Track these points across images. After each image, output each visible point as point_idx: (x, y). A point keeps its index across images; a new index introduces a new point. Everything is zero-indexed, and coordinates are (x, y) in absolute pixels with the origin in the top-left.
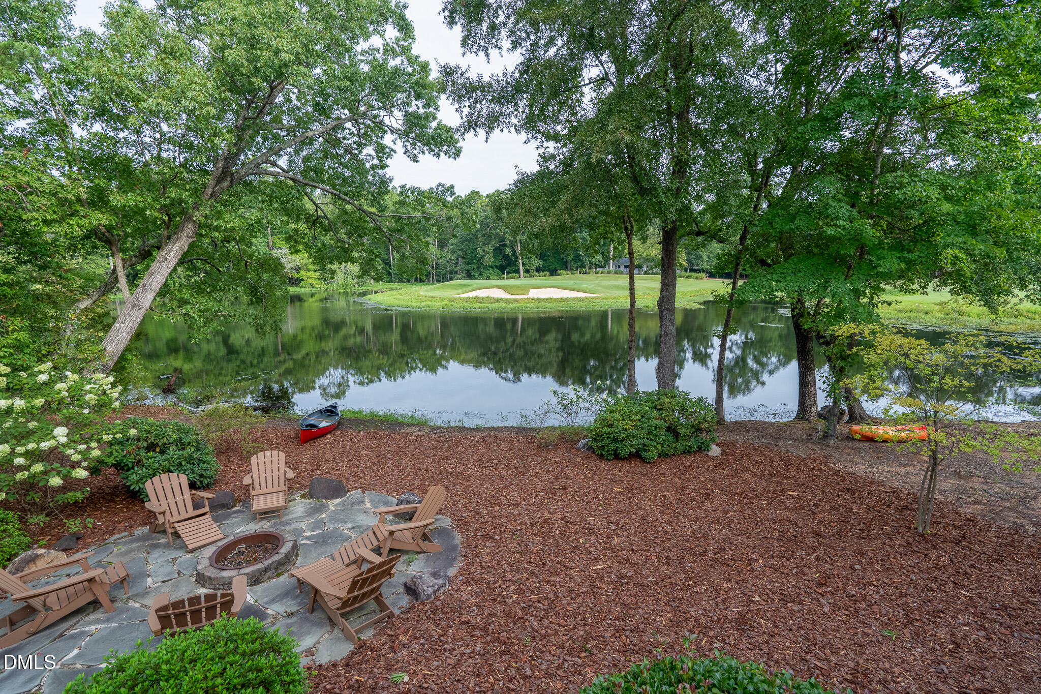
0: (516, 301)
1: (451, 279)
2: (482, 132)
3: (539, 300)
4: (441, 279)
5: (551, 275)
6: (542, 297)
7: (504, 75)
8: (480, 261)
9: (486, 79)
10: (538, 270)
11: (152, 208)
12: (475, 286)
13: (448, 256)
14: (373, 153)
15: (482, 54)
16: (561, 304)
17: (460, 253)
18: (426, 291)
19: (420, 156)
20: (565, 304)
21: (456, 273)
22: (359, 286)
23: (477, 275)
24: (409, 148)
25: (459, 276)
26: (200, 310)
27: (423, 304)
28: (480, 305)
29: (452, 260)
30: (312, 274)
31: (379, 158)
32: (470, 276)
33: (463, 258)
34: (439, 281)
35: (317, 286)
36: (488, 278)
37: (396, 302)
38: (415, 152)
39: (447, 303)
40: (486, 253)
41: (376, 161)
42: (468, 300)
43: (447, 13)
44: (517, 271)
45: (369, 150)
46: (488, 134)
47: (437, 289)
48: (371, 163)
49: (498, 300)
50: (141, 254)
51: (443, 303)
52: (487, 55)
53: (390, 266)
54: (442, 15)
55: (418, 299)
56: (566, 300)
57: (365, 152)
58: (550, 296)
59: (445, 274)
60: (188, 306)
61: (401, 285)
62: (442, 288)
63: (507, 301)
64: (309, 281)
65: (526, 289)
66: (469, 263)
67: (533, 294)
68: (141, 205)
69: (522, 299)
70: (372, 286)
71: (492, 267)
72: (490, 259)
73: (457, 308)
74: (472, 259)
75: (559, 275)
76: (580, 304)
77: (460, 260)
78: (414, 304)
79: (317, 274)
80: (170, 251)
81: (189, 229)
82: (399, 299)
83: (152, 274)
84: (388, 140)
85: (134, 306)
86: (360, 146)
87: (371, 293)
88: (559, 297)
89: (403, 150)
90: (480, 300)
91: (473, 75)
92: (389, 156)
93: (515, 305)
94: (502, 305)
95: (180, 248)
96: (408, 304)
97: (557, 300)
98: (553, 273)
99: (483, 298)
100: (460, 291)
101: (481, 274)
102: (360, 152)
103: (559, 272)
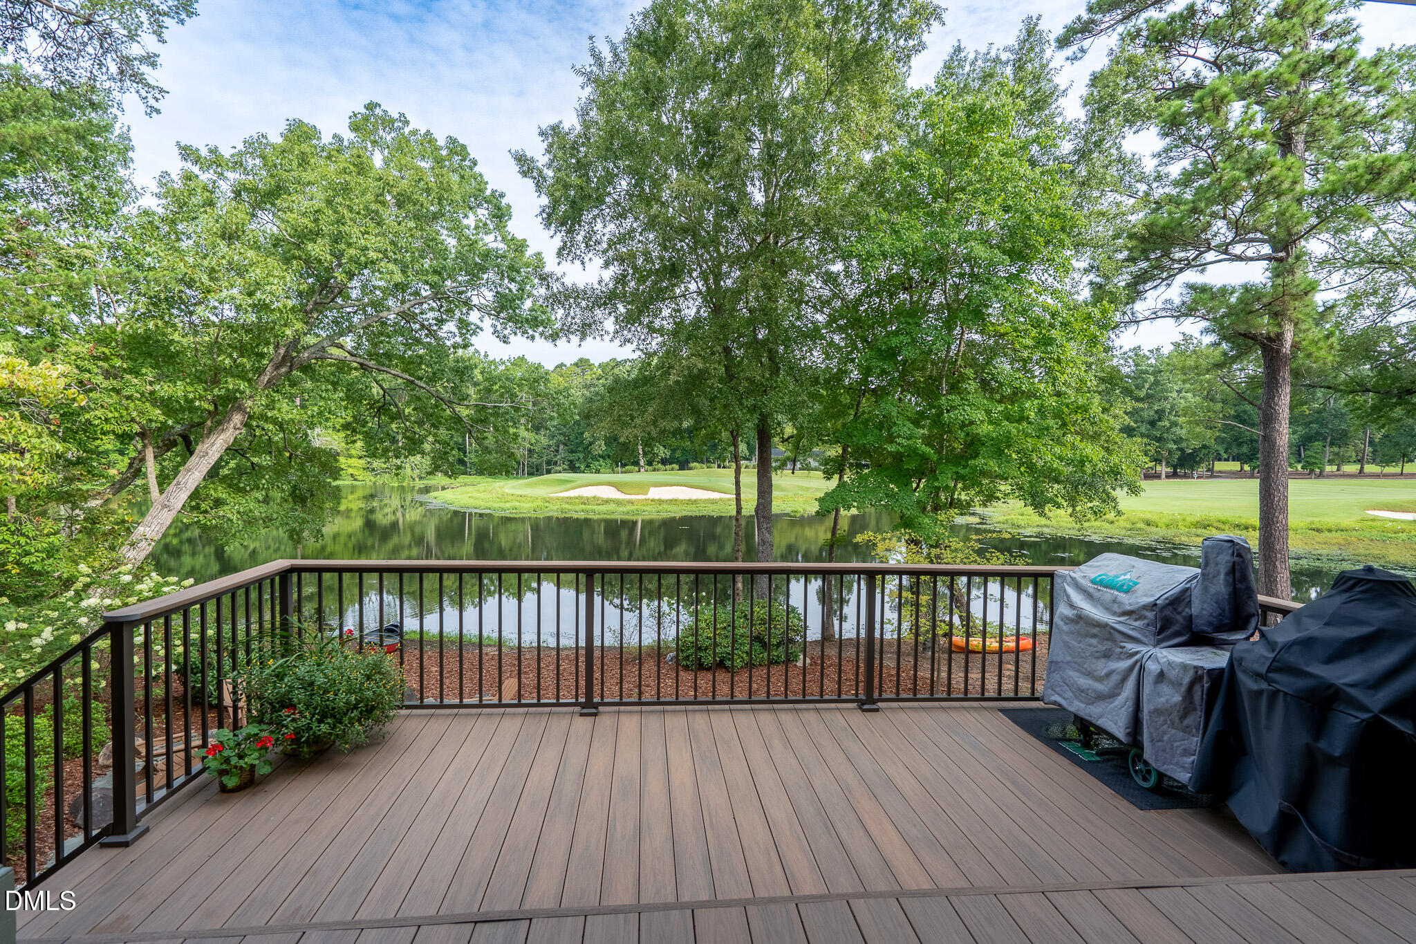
0: (631, 502)
1: (549, 472)
2: (575, 339)
3: (661, 502)
4: (535, 471)
5: (681, 468)
6: (664, 497)
7: (600, 282)
8: (587, 449)
9: (581, 286)
10: (664, 462)
11: (201, 398)
12: (579, 483)
13: (544, 441)
14: (455, 330)
15: (577, 262)
16: (690, 507)
17: (562, 438)
18: (514, 487)
19: (512, 337)
20: (693, 508)
21: (555, 463)
22: (421, 478)
23: (583, 467)
24: (499, 328)
25: (558, 468)
26: (238, 512)
27: (508, 505)
28: (584, 507)
29: (549, 446)
30: (355, 462)
31: (461, 334)
32: (573, 468)
33: (565, 444)
34: (531, 474)
35: (360, 478)
36: (598, 472)
37: (472, 502)
38: (506, 332)
39: (540, 503)
40: (596, 439)
41: (458, 339)
42: (569, 500)
43: (545, 215)
44: (636, 463)
45: (451, 326)
46: (582, 339)
47: (528, 485)
48: (452, 341)
49: (607, 501)
50: (165, 445)
51: (535, 504)
52: (583, 263)
53: (465, 452)
54: (540, 218)
55: (502, 498)
56: (694, 502)
57: (446, 328)
58: (675, 497)
59: (541, 464)
60: (226, 508)
61: (479, 478)
62: (536, 484)
63: (619, 503)
64: (350, 471)
65: (644, 488)
66: (572, 452)
67: (655, 493)
68: (191, 396)
69: (639, 500)
70: (440, 479)
71: (602, 457)
72: (600, 447)
73: (554, 511)
74: (578, 445)
75: (690, 469)
76: (714, 507)
77: (561, 447)
78: (496, 505)
79: (362, 462)
80: (213, 445)
81: (237, 419)
82: (476, 498)
83: (189, 471)
84: (474, 317)
85: (164, 506)
86: (441, 322)
87: (437, 489)
88: (687, 498)
89: (492, 330)
90: (585, 501)
91: (568, 282)
92: (474, 333)
93: (629, 508)
94: (612, 507)
95: (225, 441)
96: (489, 505)
97: (683, 502)
98: (684, 466)
99: (588, 499)
100: (558, 488)
101: (588, 466)
102: (440, 328)
103: (692, 465)
